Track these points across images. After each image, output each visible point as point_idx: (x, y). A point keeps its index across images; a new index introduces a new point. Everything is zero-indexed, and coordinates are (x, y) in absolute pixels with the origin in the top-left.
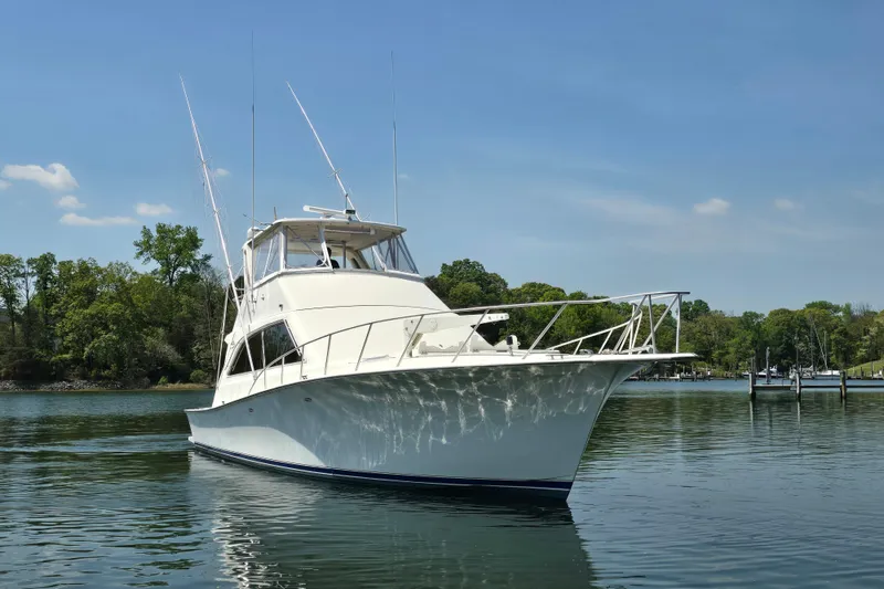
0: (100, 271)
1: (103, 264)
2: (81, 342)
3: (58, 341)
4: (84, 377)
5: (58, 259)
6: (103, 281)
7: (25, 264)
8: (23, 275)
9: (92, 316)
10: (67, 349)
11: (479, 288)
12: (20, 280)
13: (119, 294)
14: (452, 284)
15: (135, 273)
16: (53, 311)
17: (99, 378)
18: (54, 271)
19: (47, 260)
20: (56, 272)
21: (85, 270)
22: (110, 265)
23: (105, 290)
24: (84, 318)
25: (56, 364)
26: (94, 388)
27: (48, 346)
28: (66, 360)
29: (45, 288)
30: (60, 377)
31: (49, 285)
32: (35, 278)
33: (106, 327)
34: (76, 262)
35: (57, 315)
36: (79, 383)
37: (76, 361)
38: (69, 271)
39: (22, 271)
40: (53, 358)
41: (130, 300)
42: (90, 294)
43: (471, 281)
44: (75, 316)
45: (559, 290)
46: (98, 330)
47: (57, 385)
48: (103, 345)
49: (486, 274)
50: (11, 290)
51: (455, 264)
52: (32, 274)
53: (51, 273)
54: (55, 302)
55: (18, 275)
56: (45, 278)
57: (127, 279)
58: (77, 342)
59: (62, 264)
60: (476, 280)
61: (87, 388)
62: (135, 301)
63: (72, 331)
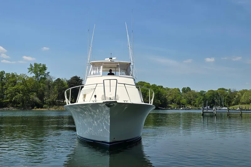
0: (18, 76)
1: (19, 74)
2: (12, 97)
3: (5, 96)
4: (12, 106)
5: (6, 73)
6: (18, 79)
9: (15, 89)
10: (8, 98)
13: (23, 83)
15: (28, 77)
16: (4, 88)
17: (17, 107)
18: (4, 76)
19: (3, 73)
20: (5, 76)
21: (13, 76)
22: (21, 74)
23: (19, 81)
24: (13, 89)
26: (15, 109)
27: (2, 97)
28: (7, 101)
29: (2, 81)
30: (6, 106)
31: (3, 80)
33: (19, 92)
34: (11, 73)
35: (5, 89)
36: (11, 108)
37: (11, 102)
38: (9, 76)
40: (4, 101)
41: (26, 84)
42: (15, 83)
44: (11, 89)
45: (149, 84)
46: (17, 93)
47: (5, 109)
48: (18, 97)
53: (4, 77)
54: (5, 85)
57: (25, 78)
58: (11, 96)
59: (7, 74)
61: (13, 110)
62: (27, 85)
63: (9, 93)
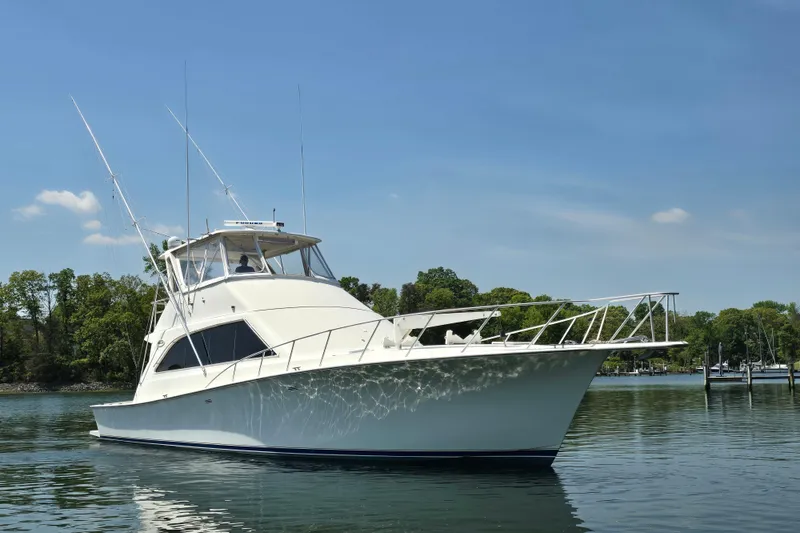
0: (113, 284)
1: (116, 278)
2: (97, 348)
3: (76, 347)
4: (100, 379)
5: (76, 275)
6: (116, 294)
7: (47, 279)
8: (45, 289)
9: (107, 325)
10: (84, 354)
11: (452, 293)
12: (42, 293)
13: (131, 304)
14: (427, 290)
15: (144, 285)
16: (72, 320)
17: (113, 379)
18: (72, 284)
19: (67, 275)
20: (74, 285)
21: (100, 282)
22: (122, 278)
23: (118, 300)
24: (99, 325)
25: (75, 367)
26: (107, 388)
27: (67, 352)
28: (84, 364)
29: (65, 300)
30: (78, 379)
31: (68, 297)
32: (56, 292)
33: (118, 334)
34: (92, 276)
35: (76, 324)
36: (95, 385)
37: (93, 365)
38: (86, 284)
39: (44, 285)
40: (72, 363)
41: (140, 309)
42: (105, 305)
43: (444, 287)
44: (92, 324)
45: (525, 294)
46: (112, 336)
47: (76, 386)
48: (117, 349)
49: (458, 280)
50: (34, 301)
51: (431, 271)
52: (53, 288)
53: (70, 287)
54: (74, 311)
55: (41, 289)
56: (64, 290)
57: (137, 290)
58: (93, 347)
59: (80, 278)
60: (450, 286)
61: (102, 389)
62: (144, 311)
63: (89, 337)
